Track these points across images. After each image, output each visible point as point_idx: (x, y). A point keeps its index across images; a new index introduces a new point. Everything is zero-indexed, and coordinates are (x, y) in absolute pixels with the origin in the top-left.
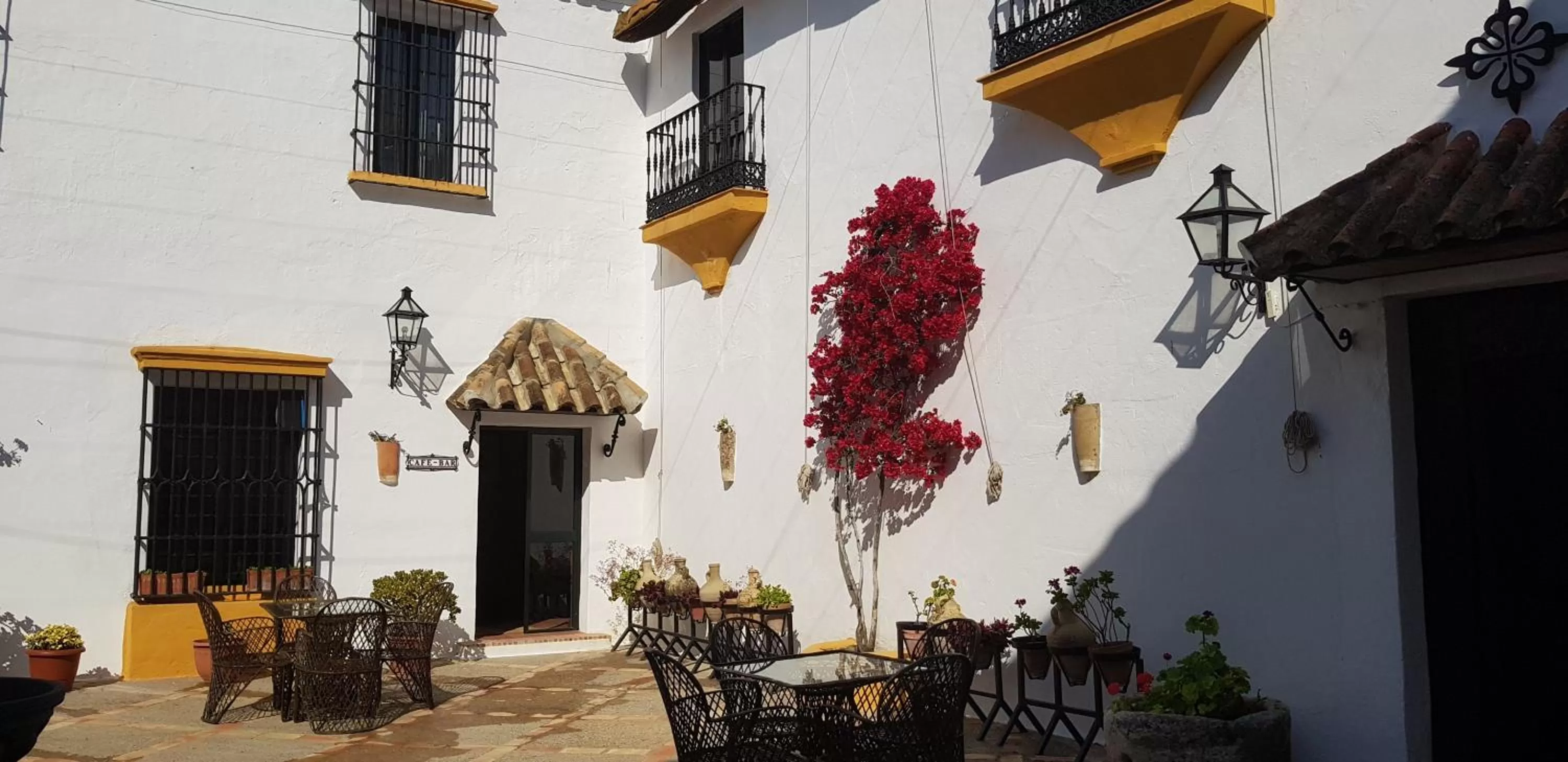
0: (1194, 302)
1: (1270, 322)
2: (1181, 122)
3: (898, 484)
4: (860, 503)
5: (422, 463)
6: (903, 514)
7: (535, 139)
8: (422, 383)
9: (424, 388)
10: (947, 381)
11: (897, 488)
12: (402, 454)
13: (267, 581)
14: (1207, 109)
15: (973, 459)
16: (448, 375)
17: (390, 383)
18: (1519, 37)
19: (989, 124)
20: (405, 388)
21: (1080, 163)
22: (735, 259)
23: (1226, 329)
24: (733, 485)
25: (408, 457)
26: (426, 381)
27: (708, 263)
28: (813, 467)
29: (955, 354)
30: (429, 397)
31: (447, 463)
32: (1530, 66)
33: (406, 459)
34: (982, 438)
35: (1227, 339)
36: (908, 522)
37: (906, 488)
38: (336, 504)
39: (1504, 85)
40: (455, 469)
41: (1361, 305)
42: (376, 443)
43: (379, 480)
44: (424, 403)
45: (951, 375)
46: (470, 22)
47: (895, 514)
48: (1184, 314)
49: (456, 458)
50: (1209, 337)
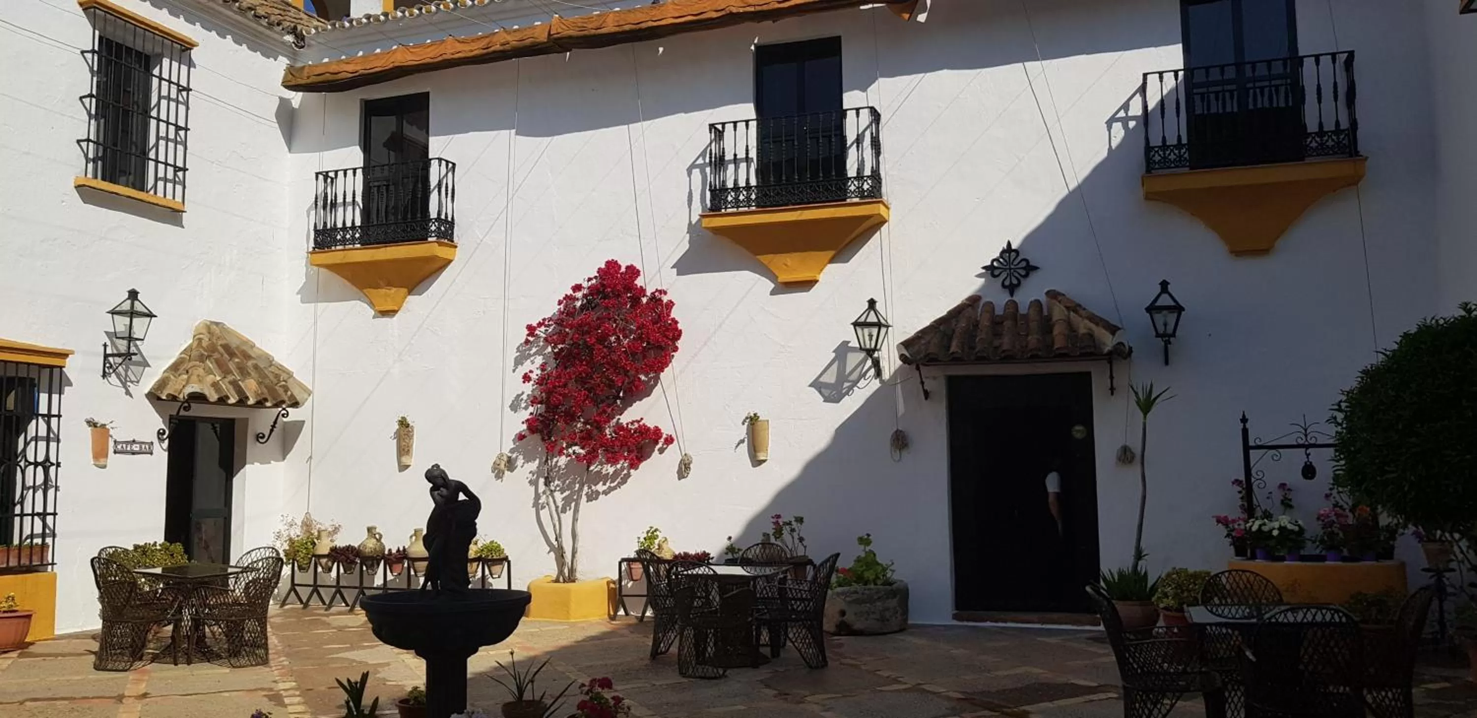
0: (835, 366)
1: (882, 381)
2: (829, 265)
3: (596, 467)
4: (559, 480)
5: (127, 447)
6: (600, 487)
7: (213, 162)
8: (126, 375)
9: (128, 379)
10: (644, 400)
11: (596, 470)
12: (110, 438)
13: (14, 557)
14: (847, 261)
15: (666, 451)
16: (147, 369)
17: (102, 374)
18: (1015, 263)
19: (684, 237)
20: (113, 378)
21: (757, 276)
22: (414, 291)
23: (855, 383)
24: (409, 468)
25: (115, 442)
26: (129, 373)
27: (384, 290)
28: (510, 455)
29: (652, 382)
30: (132, 388)
31: (145, 448)
32: (1019, 277)
33: (113, 443)
34: (675, 437)
35: (855, 388)
36: (606, 493)
37: (604, 469)
38: (58, 484)
39: (1007, 283)
40: (151, 453)
41: (935, 378)
42: (90, 428)
43: (92, 462)
44: (128, 393)
45: (649, 396)
46: (167, 52)
47: (593, 488)
48: (829, 372)
49: (152, 443)
50: (844, 386)
